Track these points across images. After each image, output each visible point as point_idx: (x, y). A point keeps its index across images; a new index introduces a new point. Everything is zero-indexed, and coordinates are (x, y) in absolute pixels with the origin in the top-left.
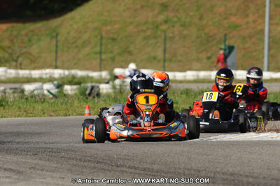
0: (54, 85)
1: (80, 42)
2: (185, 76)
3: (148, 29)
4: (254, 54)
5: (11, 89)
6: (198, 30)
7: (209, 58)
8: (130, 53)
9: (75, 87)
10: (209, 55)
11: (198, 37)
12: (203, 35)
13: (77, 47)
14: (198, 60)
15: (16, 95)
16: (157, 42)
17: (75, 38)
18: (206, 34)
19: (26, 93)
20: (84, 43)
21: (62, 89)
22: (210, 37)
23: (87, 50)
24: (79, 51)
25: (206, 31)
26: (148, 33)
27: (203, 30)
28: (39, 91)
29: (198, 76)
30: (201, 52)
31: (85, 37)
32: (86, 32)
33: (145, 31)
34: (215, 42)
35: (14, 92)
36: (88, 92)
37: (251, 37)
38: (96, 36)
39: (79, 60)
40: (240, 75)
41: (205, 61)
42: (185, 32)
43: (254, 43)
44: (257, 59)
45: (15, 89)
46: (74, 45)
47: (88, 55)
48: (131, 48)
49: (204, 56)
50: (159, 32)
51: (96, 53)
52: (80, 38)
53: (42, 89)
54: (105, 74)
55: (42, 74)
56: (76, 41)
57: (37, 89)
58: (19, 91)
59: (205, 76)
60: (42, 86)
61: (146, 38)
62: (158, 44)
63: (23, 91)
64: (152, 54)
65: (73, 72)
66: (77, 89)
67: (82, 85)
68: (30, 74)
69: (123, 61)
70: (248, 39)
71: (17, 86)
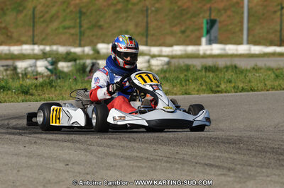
0: (48, 62)
1: (47, 16)
2: (172, 51)
3: (118, 2)
4: (230, 27)
5: (3, 66)
6: (171, 3)
7: (183, 32)
8: (101, 27)
9: (70, 64)
10: (183, 28)
11: (171, 10)
12: (176, 8)
13: (44, 21)
14: (172, 34)
15: (8, 72)
16: (128, 16)
17: (42, 12)
18: (179, 7)
19: (19, 71)
20: (52, 17)
21: (57, 66)
22: (184, 10)
23: (55, 25)
24: (47, 26)
25: (179, 4)
26: (119, 7)
27: (176, 3)
28: (33, 68)
29: (185, 51)
30: (175, 26)
31: (53, 11)
32: (53, 6)
33: (115, 5)
34: (189, 15)
35: (6, 70)
36: (88, 69)
37: (225, 10)
38: (64, 10)
39: (47, 35)
40: (230, 50)
41: (180, 35)
42: (157, 6)
43: (229, 16)
44: (234, 33)
45: (7, 66)
46: (42, 20)
47: (56, 29)
48: (101, 23)
49: (177, 30)
50: (130, 6)
51: (65, 28)
52: (47, 12)
53: (35, 66)
54: (87, 50)
55: (22, 50)
56: (43, 16)
57: (31, 67)
58: (12, 68)
59: (193, 51)
60: (36, 63)
61: (116, 12)
62: (129, 18)
63: (15, 68)
64: (124, 28)
65: (55, 48)
66: (72, 66)
67: (78, 62)
68: (9, 50)
69: (93, 36)
70: (223, 12)
71: (9, 62)
